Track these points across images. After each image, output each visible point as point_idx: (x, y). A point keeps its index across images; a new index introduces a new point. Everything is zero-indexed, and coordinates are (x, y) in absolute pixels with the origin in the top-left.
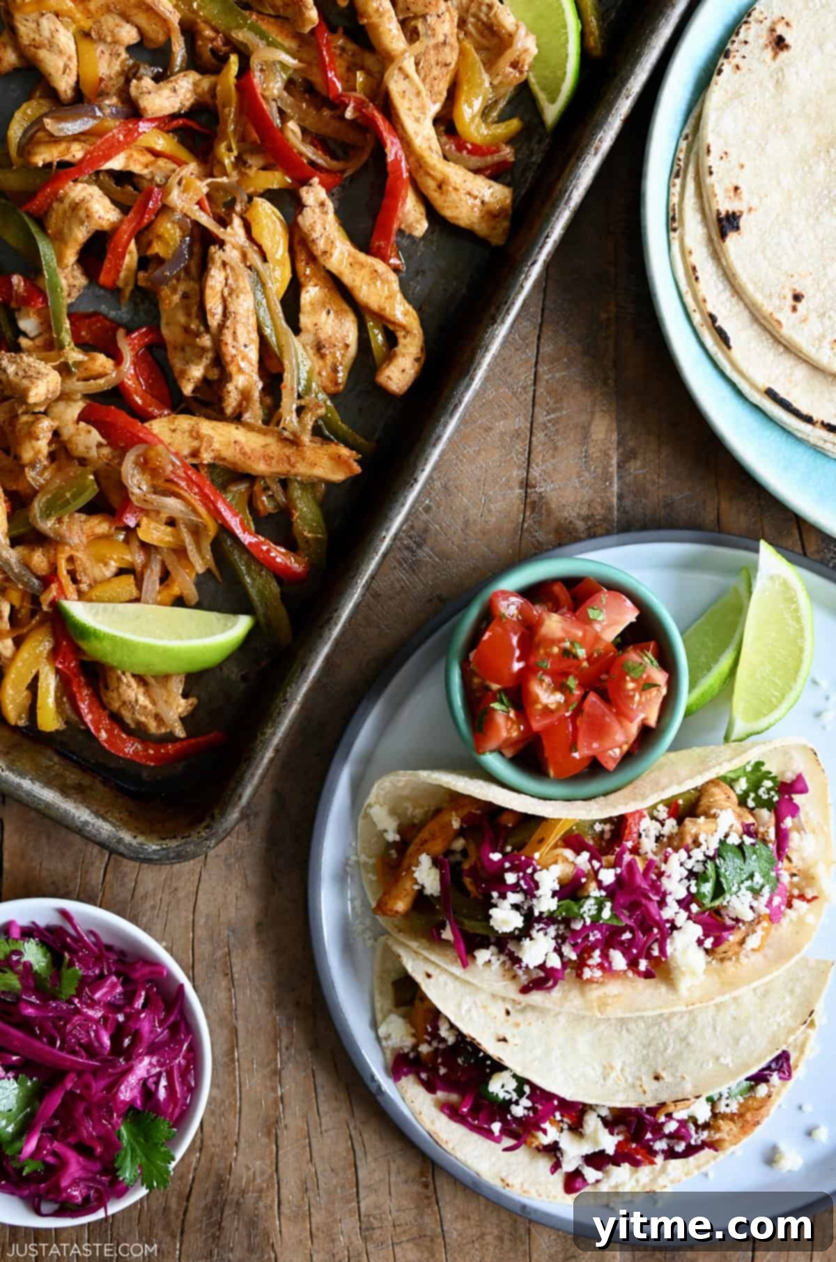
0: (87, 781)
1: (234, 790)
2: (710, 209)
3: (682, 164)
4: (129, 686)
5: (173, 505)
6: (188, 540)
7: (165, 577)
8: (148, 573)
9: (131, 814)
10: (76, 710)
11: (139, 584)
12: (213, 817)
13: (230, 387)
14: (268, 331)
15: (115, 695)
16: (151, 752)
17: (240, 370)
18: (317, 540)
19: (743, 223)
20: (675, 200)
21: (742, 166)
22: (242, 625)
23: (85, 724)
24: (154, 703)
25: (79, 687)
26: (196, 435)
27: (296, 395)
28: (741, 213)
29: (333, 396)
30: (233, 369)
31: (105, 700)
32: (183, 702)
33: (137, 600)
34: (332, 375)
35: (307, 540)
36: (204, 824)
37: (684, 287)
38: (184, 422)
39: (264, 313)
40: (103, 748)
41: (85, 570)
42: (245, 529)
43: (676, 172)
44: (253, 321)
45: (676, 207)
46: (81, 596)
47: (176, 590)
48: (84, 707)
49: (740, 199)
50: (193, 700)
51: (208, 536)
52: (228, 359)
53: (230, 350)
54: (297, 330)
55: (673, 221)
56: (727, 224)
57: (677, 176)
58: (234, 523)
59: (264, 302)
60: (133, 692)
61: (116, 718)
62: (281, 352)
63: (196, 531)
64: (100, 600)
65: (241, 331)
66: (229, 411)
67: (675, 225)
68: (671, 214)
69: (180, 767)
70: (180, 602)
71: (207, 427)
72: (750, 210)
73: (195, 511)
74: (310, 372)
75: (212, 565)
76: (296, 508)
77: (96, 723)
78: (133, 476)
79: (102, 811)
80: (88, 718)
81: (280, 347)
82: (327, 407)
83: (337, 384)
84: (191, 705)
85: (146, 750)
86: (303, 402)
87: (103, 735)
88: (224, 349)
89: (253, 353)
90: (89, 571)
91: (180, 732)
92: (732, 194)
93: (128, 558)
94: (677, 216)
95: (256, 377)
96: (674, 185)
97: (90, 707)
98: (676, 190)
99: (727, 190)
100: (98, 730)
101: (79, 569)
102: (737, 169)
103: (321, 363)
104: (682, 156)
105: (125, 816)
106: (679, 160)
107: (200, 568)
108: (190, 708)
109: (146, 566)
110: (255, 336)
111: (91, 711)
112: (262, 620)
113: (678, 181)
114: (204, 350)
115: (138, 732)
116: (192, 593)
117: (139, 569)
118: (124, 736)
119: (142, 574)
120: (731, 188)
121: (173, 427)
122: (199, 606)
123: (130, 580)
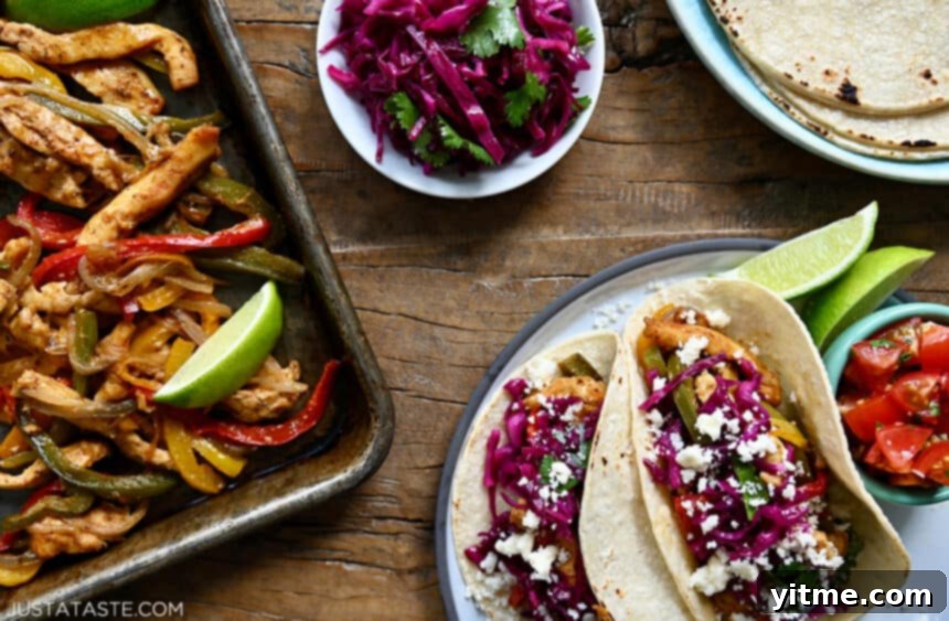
0: (289, 474)
1: (366, 382)
2: (830, 100)
3: (780, 99)
4: (246, 397)
5: (142, 273)
6: (178, 281)
7: (198, 318)
8: (183, 325)
9: (332, 462)
10: (237, 443)
11: (186, 338)
12: (373, 410)
13: (96, 172)
14: (79, 117)
15: (246, 411)
16: (305, 417)
17: (91, 156)
18: (250, 198)
19: (853, 83)
20: (804, 120)
21: (813, 59)
22: (268, 292)
23: (252, 446)
24: (271, 389)
25: (225, 430)
26: (109, 219)
27: (139, 134)
28: (846, 80)
29: (163, 112)
30: (85, 160)
31: (246, 420)
32: (287, 371)
33: (197, 347)
34: (147, 100)
35: (244, 205)
36: (373, 419)
37: (870, 151)
38: (96, 221)
39: (66, 111)
40: (278, 447)
41: (147, 366)
42: (202, 238)
43: (785, 107)
44: (64, 122)
45: (811, 122)
46: (162, 381)
47: (211, 318)
48: (241, 437)
49: (836, 74)
50: (294, 363)
51: (187, 267)
52: (74, 157)
53: (70, 151)
54: (97, 99)
55: (819, 130)
56: (848, 95)
57: (787, 107)
58: (192, 242)
59: (58, 105)
60: (252, 398)
61: (264, 422)
62: (102, 120)
63: (179, 271)
64: (175, 370)
65: (62, 133)
66: (114, 186)
67: (823, 130)
68: (813, 129)
69: (332, 406)
70: (222, 320)
71: (110, 209)
72: (847, 71)
73: (161, 262)
74: (134, 114)
75: (212, 281)
76: (215, 194)
77: (257, 437)
78: (99, 282)
79: (313, 480)
80: (250, 440)
81: (97, 118)
82: (167, 122)
83: (156, 101)
84: (295, 367)
85: (301, 420)
86: (149, 134)
87: (269, 439)
88: (66, 155)
89: (88, 140)
90: (152, 363)
91: (302, 387)
92: (829, 78)
93: (163, 330)
94: (817, 125)
95: (104, 150)
96: (793, 114)
97: (243, 432)
98: (798, 115)
99: (825, 81)
100: (262, 440)
101: (143, 368)
102: (813, 64)
103: (133, 102)
104: (775, 95)
105: (330, 467)
106: (776, 99)
107: (208, 289)
108: (297, 370)
109: (178, 323)
110: (74, 128)
111: (247, 435)
112: (275, 276)
113: (792, 109)
114: (58, 170)
115: (283, 416)
116: (223, 309)
117: (176, 330)
118: (279, 427)
119: (182, 330)
120: (823, 76)
121: (91, 230)
122: (234, 310)
123: (179, 342)
